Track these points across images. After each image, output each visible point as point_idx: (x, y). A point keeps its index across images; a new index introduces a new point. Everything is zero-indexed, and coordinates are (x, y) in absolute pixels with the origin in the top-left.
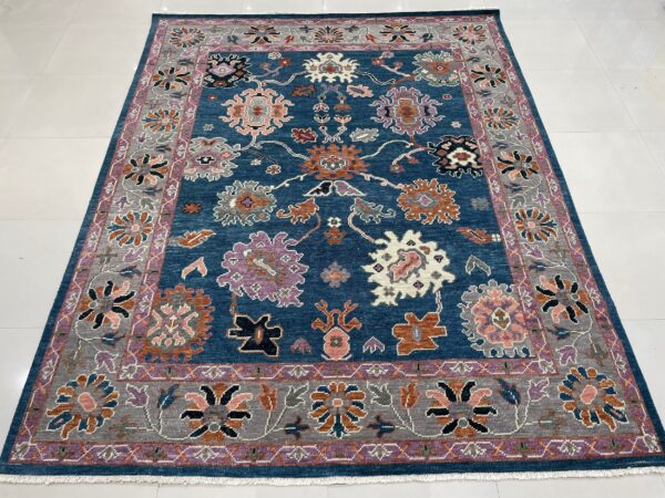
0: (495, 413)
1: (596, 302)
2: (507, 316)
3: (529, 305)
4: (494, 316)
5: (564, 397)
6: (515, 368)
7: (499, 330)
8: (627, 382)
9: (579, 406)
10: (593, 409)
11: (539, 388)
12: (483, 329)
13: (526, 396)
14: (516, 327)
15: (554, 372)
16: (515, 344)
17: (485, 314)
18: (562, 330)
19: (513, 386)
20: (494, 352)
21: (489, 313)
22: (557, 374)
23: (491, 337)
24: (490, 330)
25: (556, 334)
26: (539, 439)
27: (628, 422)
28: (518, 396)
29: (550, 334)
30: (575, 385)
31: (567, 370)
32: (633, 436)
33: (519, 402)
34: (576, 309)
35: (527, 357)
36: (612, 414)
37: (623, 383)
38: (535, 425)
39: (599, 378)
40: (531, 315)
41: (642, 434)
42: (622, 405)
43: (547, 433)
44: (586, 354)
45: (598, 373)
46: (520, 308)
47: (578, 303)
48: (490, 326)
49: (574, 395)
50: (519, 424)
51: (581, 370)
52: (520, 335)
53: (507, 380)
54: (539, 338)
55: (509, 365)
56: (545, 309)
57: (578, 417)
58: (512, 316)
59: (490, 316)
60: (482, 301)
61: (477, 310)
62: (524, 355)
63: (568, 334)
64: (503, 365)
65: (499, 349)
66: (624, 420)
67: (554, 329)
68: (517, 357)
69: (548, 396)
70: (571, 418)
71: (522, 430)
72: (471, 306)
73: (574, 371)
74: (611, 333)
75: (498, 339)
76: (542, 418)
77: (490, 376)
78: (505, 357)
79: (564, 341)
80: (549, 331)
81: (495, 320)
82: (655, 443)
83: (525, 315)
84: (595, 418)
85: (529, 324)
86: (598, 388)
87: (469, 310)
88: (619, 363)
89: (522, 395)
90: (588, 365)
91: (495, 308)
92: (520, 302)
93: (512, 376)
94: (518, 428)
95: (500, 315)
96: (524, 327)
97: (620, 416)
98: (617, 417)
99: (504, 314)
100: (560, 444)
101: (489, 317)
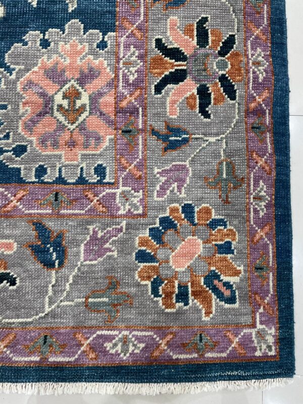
0: (13, 283)
1: (256, 78)
2: (85, 99)
3: (132, 78)
4: (59, 99)
5: (142, 256)
6: (72, 203)
7: (62, 127)
8: (260, 233)
9: (164, 272)
10: (186, 279)
11: (104, 240)
12: (30, 126)
13: (78, 254)
14: (95, 123)
15: (140, 211)
16: (85, 157)
17: (43, 95)
18: (177, 131)
19: (60, 236)
20: (41, 171)
21: (50, 92)
22: (144, 215)
23: (43, 142)
24: (45, 126)
25: (165, 138)
26: (77, 328)
27: (237, 305)
28: (62, 254)
29: (153, 141)
30: (169, 235)
31: (163, 209)
32: (238, 327)
33: (61, 264)
34: (215, 89)
35: (100, 182)
36: (215, 290)
37: (252, 233)
38: (78, 305)
39: (214, 224)
40: (130, 100)
41: (253, 326)
42: (237, 273)
43: (94, 319)
44: (206, 179)
45: (214, 216)
46: (113, 84)
47: (223, 78)
48: (47, 119)
49: (161, 254)
50: (51, 303)
51: (188, 210)
52: (98, 139)
53: (50, 224)
54: (131, 146)
55: (63, 197)
56: (158, 89)
57: (155, 292)
58: (94, 100)
59: (51, 99)
60: (43, 67)
61: (30, 83)
62: (95, 179)
63: (186, 141)
64: (51, 197)
65: (54, 166)
66: (231, 300)
67: (164, 131)
68: (82, 181)
69: (115, 254)
70: (143, 293)
71: (53, 315)
72: (20, 73)
73: (173, 210)
74: (263, 141)
75: (55, 145)
76: (94, 294)
77: (22, 216)
78: (61, 180)
79: (174, 153)
80: (154, 132)
81: (60, 107)
82: (271, 340)
83: (119, 98)
84: (183, 296)
85: (120, 119)
86: (206, 241)
87: (14, 82)
88: (258, 198)
89: (71, 251)
90: (201, 200)
91: (65, 82)
92: (116, 70)
93: (63, 216)
94: (47, 309)
95: (73, 96)
96: (110, 122)
97: (227, 293)
98: (220, 296)
99: (78, 95)
100: (109, 338)
101: (48, 101)
